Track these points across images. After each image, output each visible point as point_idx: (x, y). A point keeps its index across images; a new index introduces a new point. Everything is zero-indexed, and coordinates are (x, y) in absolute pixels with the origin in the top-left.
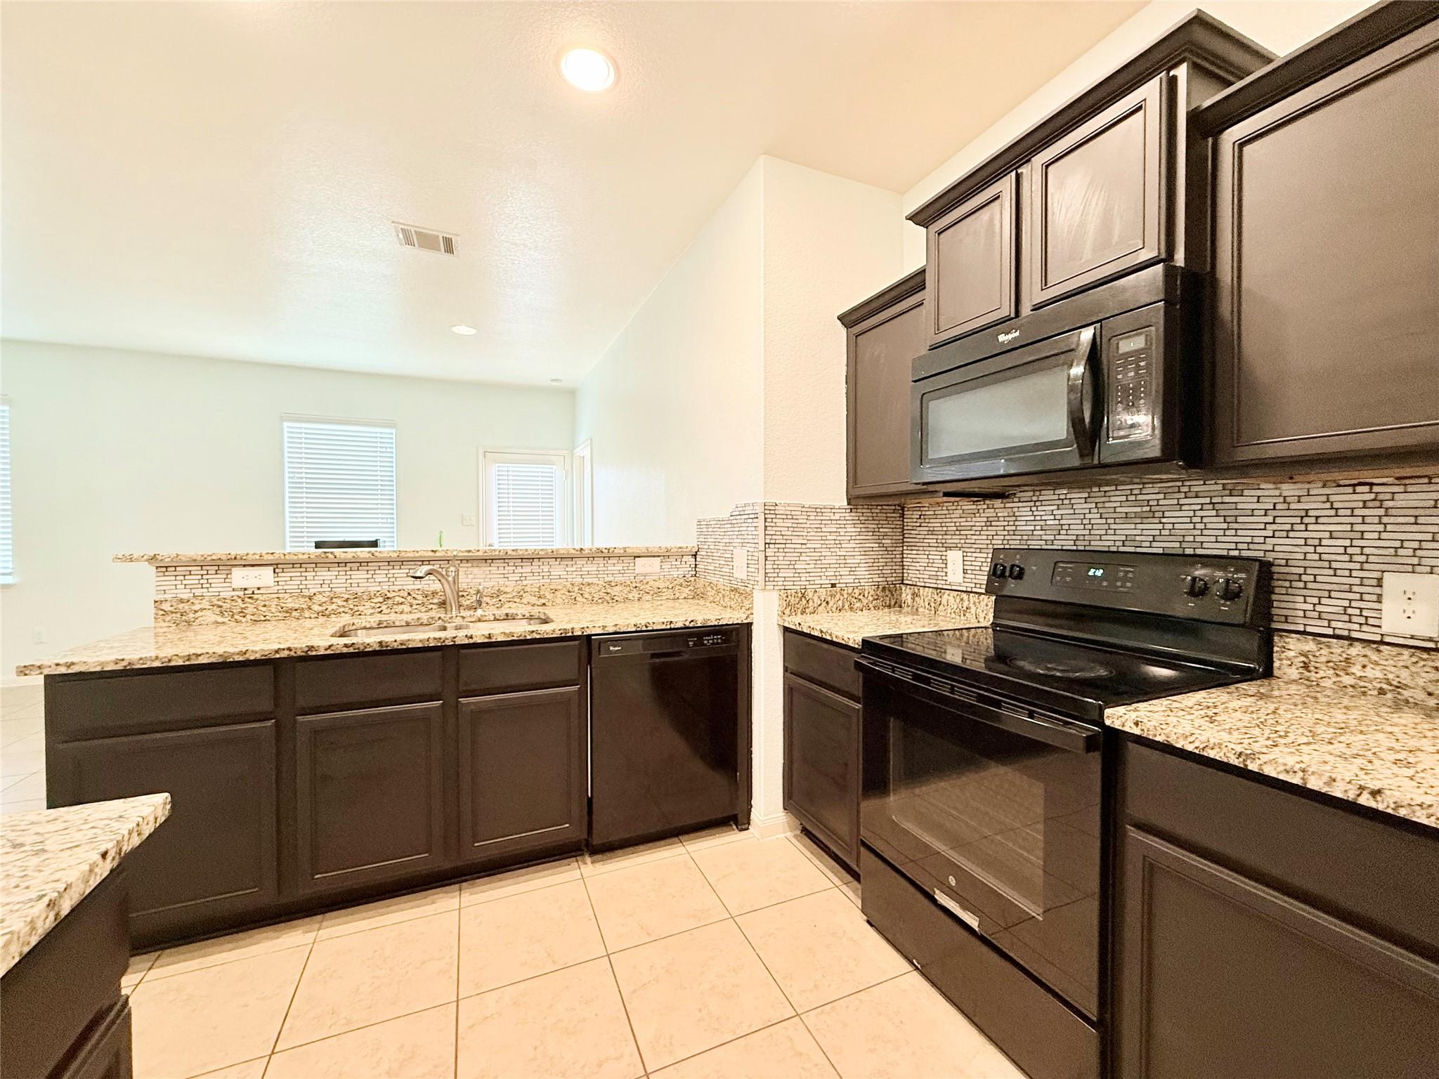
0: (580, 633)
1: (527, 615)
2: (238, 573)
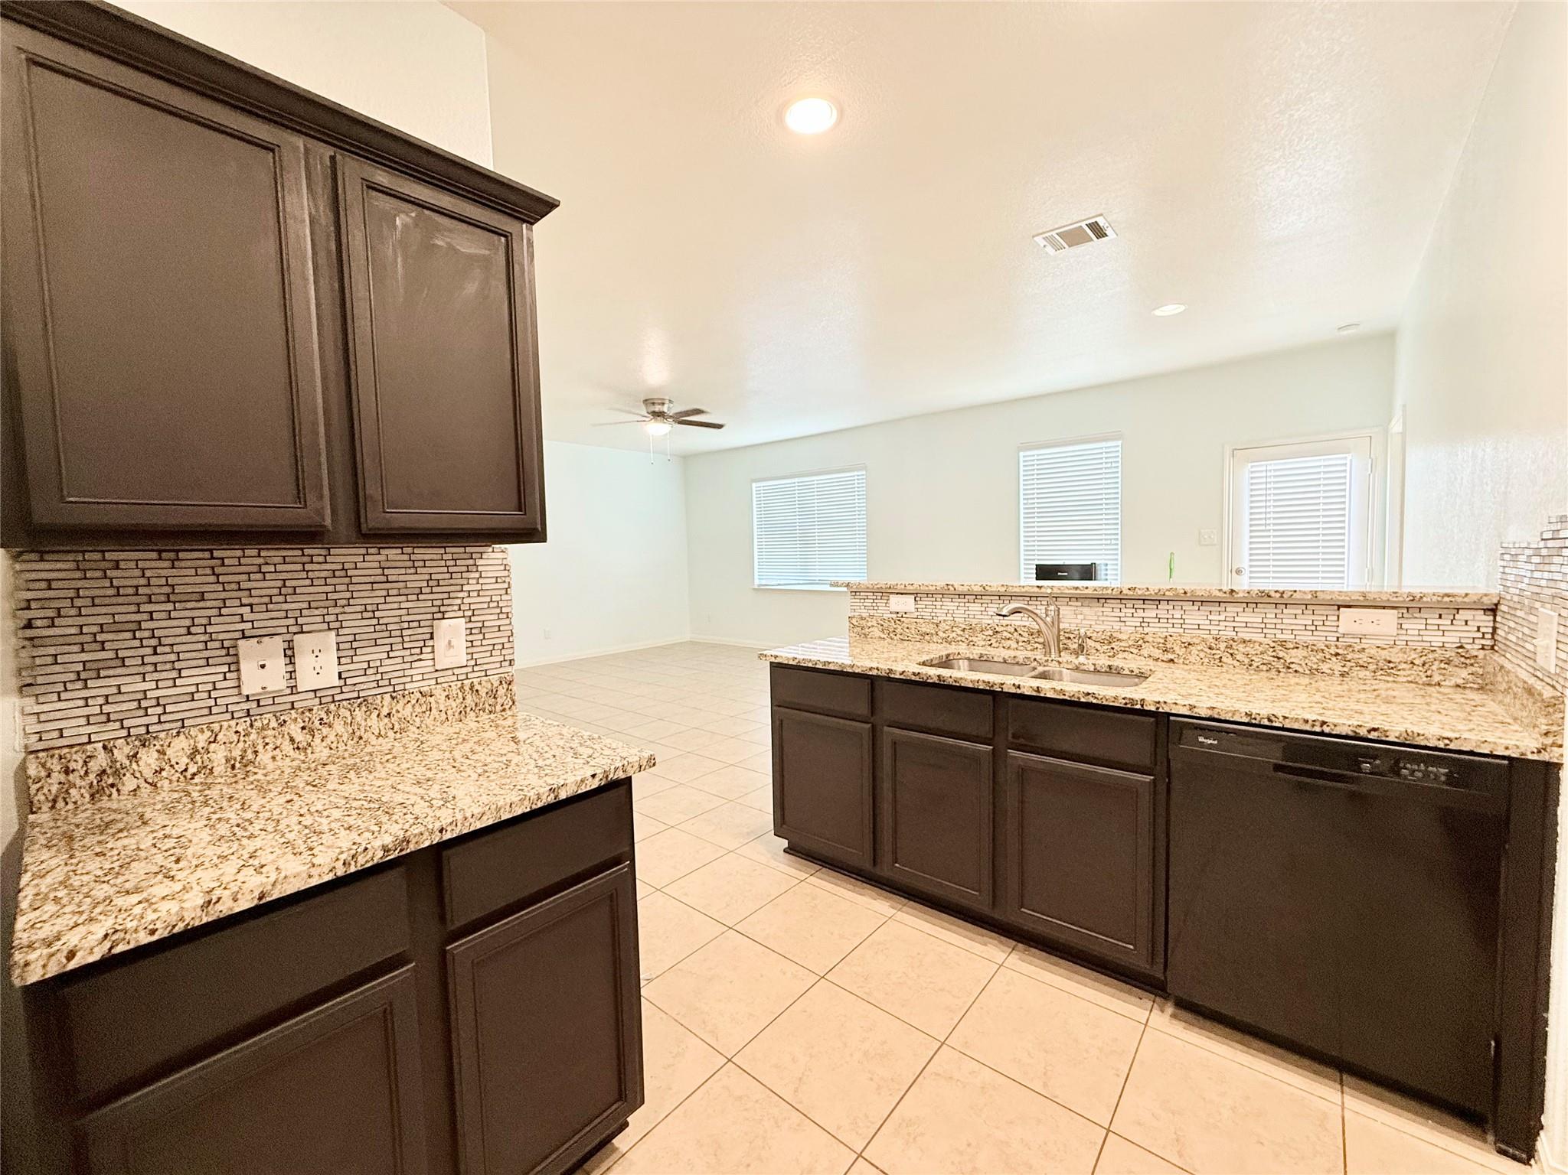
2: (893, 599)
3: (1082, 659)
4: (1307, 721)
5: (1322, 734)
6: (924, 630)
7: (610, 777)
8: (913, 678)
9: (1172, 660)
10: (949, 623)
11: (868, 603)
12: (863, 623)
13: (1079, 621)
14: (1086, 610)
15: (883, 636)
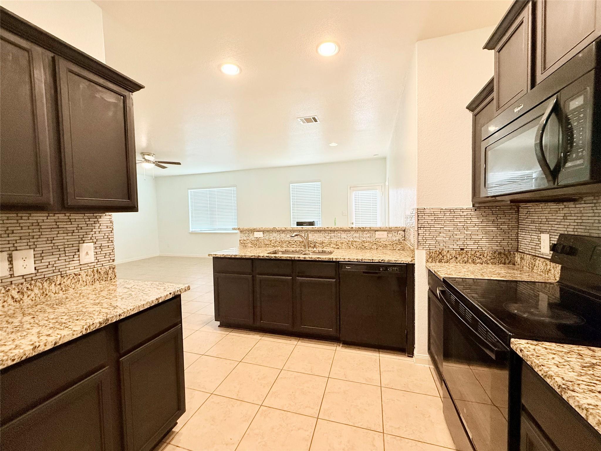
0: (335, 260)
1: (330, 252)
2: (255, 233)
3: (315, 249)
4: (369, 260)
5: (372, 262)
6: (266, 243)
7: (176, 294)
8: (267, 258)
9: (338, 248)
10: (275, 240)
11: (246, 235)
12: (245, 242)
13: (313, 238)
14: (315, 234)
15: (252, 246)
